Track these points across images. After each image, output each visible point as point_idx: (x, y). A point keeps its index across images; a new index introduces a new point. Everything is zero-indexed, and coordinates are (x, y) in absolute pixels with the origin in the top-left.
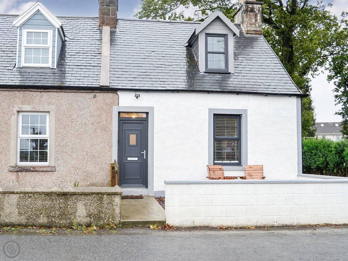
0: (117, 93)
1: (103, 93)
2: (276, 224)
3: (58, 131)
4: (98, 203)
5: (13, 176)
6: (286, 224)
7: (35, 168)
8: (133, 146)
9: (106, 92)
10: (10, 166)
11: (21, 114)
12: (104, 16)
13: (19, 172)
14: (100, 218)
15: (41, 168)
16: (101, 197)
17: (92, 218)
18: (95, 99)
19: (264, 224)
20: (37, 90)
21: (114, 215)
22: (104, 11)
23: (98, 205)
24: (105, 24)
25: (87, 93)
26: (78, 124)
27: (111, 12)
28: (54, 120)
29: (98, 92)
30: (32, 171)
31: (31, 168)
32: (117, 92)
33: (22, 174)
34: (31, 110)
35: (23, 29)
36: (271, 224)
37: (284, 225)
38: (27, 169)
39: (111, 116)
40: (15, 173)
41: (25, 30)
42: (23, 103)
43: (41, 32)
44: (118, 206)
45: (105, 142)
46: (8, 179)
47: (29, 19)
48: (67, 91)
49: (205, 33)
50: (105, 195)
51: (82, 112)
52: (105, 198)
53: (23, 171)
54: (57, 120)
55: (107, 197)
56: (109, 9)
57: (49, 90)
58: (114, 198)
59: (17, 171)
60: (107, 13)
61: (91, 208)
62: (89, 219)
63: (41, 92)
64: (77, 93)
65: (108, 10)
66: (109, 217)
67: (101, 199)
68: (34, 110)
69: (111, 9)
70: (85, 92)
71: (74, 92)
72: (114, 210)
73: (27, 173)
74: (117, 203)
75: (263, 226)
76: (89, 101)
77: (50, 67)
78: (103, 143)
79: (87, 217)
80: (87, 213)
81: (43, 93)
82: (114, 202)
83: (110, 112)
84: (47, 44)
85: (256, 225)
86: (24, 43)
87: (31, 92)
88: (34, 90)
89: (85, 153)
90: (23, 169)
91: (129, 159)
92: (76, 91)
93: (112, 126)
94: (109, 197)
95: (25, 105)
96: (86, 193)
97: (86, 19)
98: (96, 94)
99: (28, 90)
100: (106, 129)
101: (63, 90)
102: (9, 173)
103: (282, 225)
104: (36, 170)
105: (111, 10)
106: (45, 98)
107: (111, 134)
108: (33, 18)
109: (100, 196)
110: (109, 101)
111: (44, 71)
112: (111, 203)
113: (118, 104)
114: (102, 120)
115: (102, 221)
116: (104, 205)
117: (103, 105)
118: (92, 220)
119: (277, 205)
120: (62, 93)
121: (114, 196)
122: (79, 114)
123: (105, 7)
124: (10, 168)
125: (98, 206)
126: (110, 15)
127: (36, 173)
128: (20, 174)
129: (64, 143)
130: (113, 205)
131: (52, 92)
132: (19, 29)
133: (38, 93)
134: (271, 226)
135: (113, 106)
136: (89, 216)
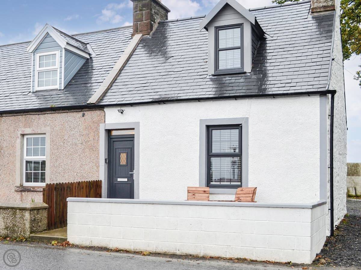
0: (103, 110)
1: (91, 111)
2: (178, 253)
3: (52, 152)
4: (13, 217)
5: (18, 196)
6: (190, 254)
7: (34, 188)
8: (123, 166)
9: (94, 109)
10: (16, 186)
11: (26, 137)
12: (138, 23)
13: (23, 192)
14: (14, 231)
15: (39, 188)
16: (15, 212)
17: (8, 231)
18: (83, 118)
19: (165, 251)
20: (36, 114)
21: (25, 229)
22: (137, 18)
23: (13, 218)
24: (139, 31)
25: (77, 112)
26: (69, 144)
27: (144, 17)
28: (49, 141)
29: (86, 110)
30: (32, 191)
31: (31, 188)
32: (104, 108)
33: (25, 194)
34: (31, 133)
35: (36, 54)
36: (173, 252)
37: (188, 254)
38: (28, 189)
39: (98, 134)
40: (20, 193)
41: (38, 54)
42: (25, 127)
43: (51, 55)
44: (28, 221)
45: (93, 162)
46: (15, 198)
47: (41, 43)
48: (59, 112)
49: (215, 27)
50: (18, 210)
51: (72, 132)
52: (18, 213)
53: (25, 191)
54: (51, 141)
55: (20, 212)
56: (142, 14)
57: (45, 113)
58: (24, 213)
59: (21, 191)
60: (140, 18)
61: (8, 221)
62: (7, 231)
63: (38, 115)
64: (68, 113)
65: (141, 16)
66: (21, 230)
67: (15, 214)
68: (34, 132)
69: (144, 13)
70: (75, 111)
71: (66, 112)
72: (25, 224)
73: (29, 193)
74: (27, 218)
75: (163, 253)
76: (78, 120)
77: (58, 89)
78: (91, 163)
79: (5, 229)
80: (5, 226)
81: (40, 115)
82: (24, 217)
83: (97, 130)
84: (55, 65)
85: (156, 252)
86: (37, 68)
87: (31, 115)
88: (34, 114)
89: (75, 174)
90: (25, 189)
91: (119, 180)
92: (68, 111)
93: (99, 145)
94: (21, 212)
95: (26, 128)
96: (3, 208)
97: (126, 28)
98: (84, 112)
99: (29, 114)
100: (94, 149)
101: (56, 111)
102: (16, 192)
103: (186, 254)
104: (35, 190)
105: (144, 15)
106: (42, 120)
107: (98, 154)
108: (44, 42)
109: (14, 210)
110: (96, 119)
111: (51, 93)
112: (22, 217)
113: (105, 121)
114: (90, 139)
115: (16, 234)
116: (17, 219)
117: (91, 124)
118: (9, 232)
119: (180, 230)
120: (56, 114)
121: (25, 211)
122: (70, 134)
123: (138, 12)
124: (16, 188)
125: (13, 220)
126: (143, 21)
127: (35, 192)
128: (23, 194)
129: (58, 163)
130: (24, 220)
131: (48, 114)
132: (32, 54)
133: (36, 116)
134: (172, 254)
135: (100, 124)
136: (6, 228)
